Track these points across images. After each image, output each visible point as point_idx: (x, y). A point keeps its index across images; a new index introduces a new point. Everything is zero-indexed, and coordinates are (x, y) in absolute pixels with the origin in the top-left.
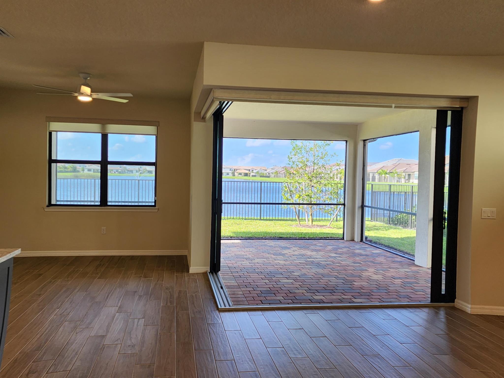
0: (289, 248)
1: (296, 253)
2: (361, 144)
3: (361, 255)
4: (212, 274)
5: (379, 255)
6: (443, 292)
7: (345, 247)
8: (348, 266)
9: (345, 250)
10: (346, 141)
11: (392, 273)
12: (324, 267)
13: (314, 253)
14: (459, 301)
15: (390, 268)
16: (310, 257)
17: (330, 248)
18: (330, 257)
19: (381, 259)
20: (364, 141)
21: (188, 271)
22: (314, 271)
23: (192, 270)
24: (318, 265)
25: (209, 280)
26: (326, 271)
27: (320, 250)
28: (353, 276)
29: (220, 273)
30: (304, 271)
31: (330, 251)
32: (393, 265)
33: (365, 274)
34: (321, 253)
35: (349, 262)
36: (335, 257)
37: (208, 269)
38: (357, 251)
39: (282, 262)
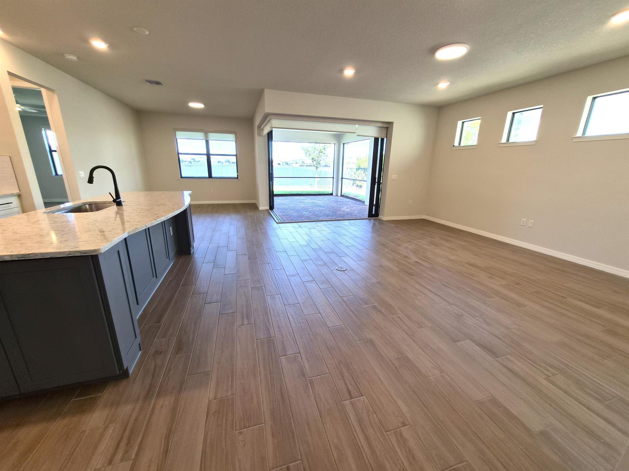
0: (306, 200)
1: (310, 201)
2: (342, 145)
3: (341, 202)
4: (271, 210)
5: (349, 201)
6: (373, 213)
7: (333, 199)
8: (334, 206)
9: (333, 200)
10: (335, 144)
11: (354, 208)
12: (323, 207)
13: (318, 201)
14: (381, 216)
15: (353, 206)
16: (316, 203)
17: (326, 199)
18: (326, 203)
19: (350, 203)
20: (343, 144)
21: (258, 209)
22: (318, 209)
23: (261, 208)
24: (320, 206)
25: (270, 213)
26: (324, 209)
27: (321, 200)
28: (336, 210)
29: (274, 210)
30: (314, 209)
31: (326, 200)
32: (355, 205)
33: (342, 209)
34: (322, 201)
35: (335, 205)
36: (328, 203)
37: (268, 208)
38: (339, 200)
39: (303, 206)
